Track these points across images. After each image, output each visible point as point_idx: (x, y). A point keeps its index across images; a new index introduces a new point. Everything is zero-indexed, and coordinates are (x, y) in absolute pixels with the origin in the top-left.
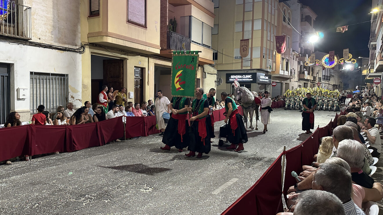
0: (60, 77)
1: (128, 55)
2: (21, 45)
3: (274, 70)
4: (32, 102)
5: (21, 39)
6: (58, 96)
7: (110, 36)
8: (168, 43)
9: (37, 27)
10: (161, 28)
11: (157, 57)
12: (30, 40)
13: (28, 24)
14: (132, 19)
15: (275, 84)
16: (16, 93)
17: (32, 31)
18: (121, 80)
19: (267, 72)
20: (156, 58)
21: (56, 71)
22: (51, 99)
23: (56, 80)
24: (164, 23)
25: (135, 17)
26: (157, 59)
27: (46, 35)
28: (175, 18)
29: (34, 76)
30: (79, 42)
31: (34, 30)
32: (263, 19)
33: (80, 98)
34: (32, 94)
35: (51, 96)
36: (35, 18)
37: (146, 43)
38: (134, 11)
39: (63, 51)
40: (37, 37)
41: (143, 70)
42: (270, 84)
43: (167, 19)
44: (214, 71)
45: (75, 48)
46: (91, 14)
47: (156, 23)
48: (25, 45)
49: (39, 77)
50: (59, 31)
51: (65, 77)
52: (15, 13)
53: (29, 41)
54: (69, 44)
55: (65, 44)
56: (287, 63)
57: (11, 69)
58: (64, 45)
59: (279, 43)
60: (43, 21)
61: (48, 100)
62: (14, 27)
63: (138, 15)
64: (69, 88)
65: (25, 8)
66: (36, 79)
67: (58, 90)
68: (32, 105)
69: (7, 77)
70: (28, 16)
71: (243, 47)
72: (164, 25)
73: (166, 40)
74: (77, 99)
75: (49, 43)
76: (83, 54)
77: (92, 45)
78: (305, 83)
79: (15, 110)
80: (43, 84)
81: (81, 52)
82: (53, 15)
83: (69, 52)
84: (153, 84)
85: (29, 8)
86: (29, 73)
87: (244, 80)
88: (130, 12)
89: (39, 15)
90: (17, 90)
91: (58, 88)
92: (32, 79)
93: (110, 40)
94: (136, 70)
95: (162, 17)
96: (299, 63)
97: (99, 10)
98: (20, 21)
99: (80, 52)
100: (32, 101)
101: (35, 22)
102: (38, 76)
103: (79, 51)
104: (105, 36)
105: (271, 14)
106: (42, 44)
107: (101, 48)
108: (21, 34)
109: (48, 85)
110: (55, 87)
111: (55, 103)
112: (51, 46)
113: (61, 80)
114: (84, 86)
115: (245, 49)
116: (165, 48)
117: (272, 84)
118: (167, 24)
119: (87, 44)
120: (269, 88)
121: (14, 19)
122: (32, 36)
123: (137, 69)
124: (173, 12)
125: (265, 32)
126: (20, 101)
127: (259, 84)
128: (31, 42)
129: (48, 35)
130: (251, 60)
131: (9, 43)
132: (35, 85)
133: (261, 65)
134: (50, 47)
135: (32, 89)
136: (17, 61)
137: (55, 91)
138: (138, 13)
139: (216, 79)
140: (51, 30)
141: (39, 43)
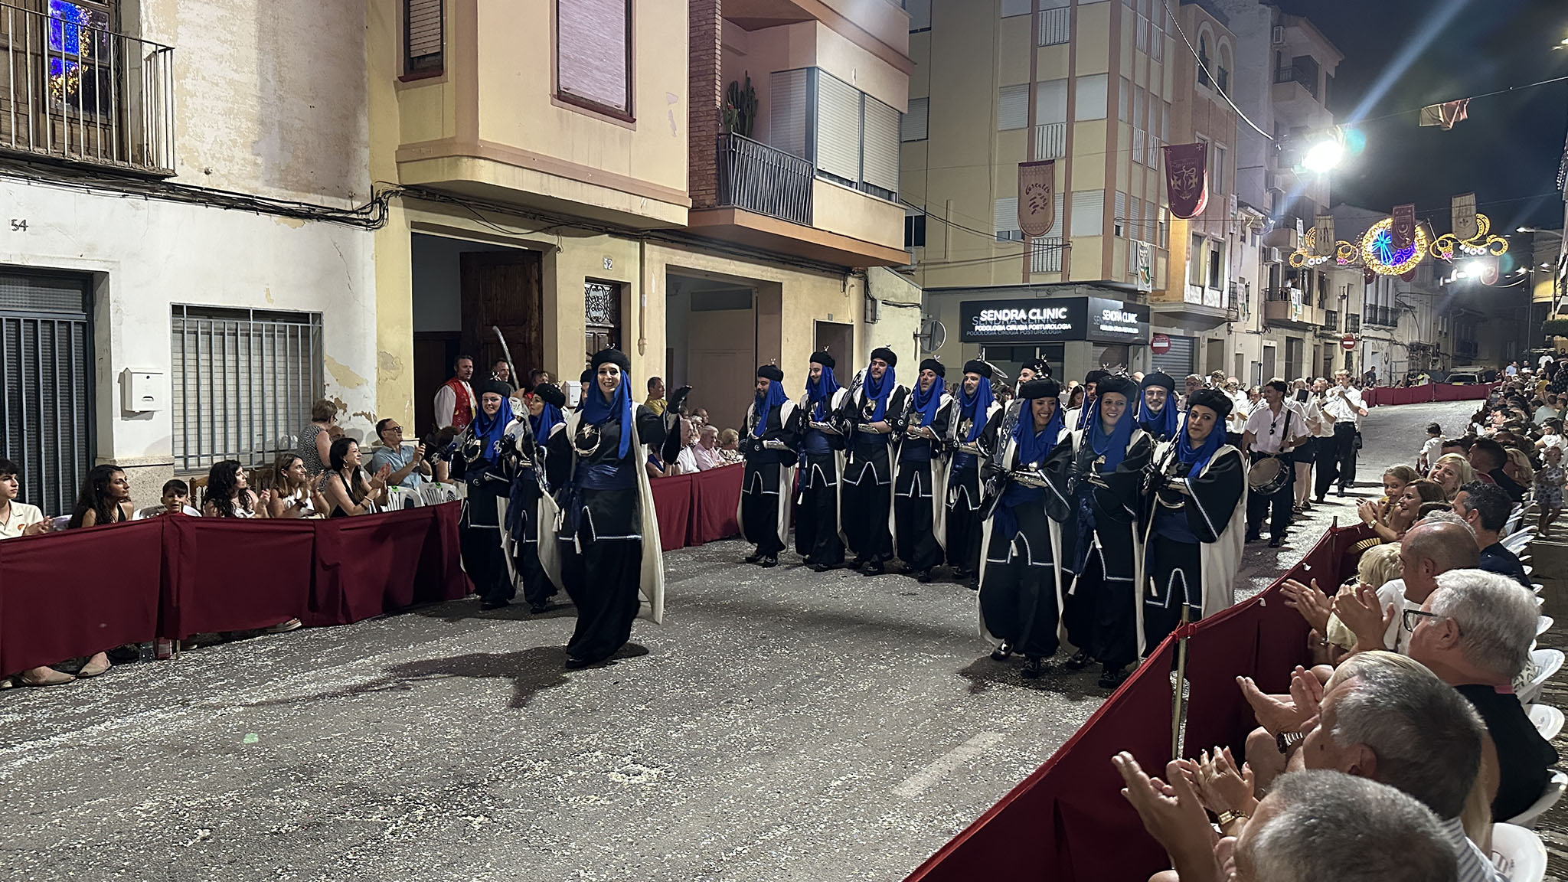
0: (288, 324)
1: (558, 234)
2: (139, 197)
3: (1161, 286)
4: (182, 426)
5: (136, 173)
6: (281, 400)
7: (485, 159)
8: (719, 180)
9: (195, 126)
10: (693, 120)
11: (677, 239)
12: (168, 177)
13: (163, 112)
14: (573, 87)
15: (1166, 345)
16: (116, 388)
17: (176, 142)
18: (534, 334)
19: (1134, 293)
20: (673, 241)
21: (272, 302)
22: (256, 412)
23: (273, 336)
24: (703, 99)
25: (586, 75)
26: (675, 244)
27: (234, 157)
28: (748, 79)
29: (188, 322)
30: (364, 185)
31: (187, 137)
32: (1113, 76)
33: (371, 407)
34: (182, 395)
35: (256, 400)
36: (189, 87)
37: (632, 181)
38: (584, 55)
39: (299, 221)
40: (197, 164)
41: (618, 289)
42: (1144, 344)
43: (718, 83)
44: (909, 294)
45: (349, 209)
46: (412, 68)
47: (672, 99)
48: (151, 196)
49: (206, 325)
50: (283, 139)
51: (311, 325)
52: (110, 68)
53: (166, 180)
54: (322, 190)
55: (309, 193)
56: (1216, 258)
57: (98, 293)
58: (303, 194)
59: (1180, 177)
60: (219, 98)
61: (244, 418)
62: (106, 126)
63: (597, 68)
64: (325, 369)
65: (148, 50)
66: (196, 333)
67: (280, 377)
68: (182, 438)
69: (83, 324)
70: (162, 83)
71: (1032, 194)
72: (705, 109)
73: (712, 169)
74: (360, 412)
75: (246, 188)
76: (378, 231)
77: (417, 195)
78: (1289, 340)
79: (116, 458)
80: (224, 354)
81: (374, 221)
82: (261, 74)
83: (324, 224)
84: (661, 350)
85: (165, 51)
86: (169, 310)
87: (1037, 327)
88: (567, 58)
89: (204, 78)
90: (122, 377)
91: (282, 370)
92: (178, 331)
93: (487, 174)
94: (592, 294)
95: (692, 77)
96: (1265, 255)
97: (441, 53)
98: (129, 103)
99: (368, 221)
100: (182, 420)
101: (187, 107)
102: (202, 323)
103: (364, 220)
104: (468, 156)
105: (1149, 52)
106: (216, 193)
107: (453, 206)
108: (136, 153)
109: (243, 358)
110: (270, 364)
111: (269, 429)
112: (252, 202)
113: (294, 336)
114: (386, 361)
115: (1039, 202)
116: (708, 202)
117: (1155, 345)
118: (719, 104)
119: (395, 188)
120: (1141, 359)
121: (107, 93)
122: (178, 160)
123: (596, 289)
124: (742, 54)
125: (1123, 129)
126: (132, 423)
127: (1097, 344)
128: (173, 187)
129: (241, 155)
130: (1066, 246)
131: (89, 192)
132: (190, 356)
133: (1107, 267)
134: (249, 204)
135: (181, 375)
136: (118, 263)
137: (271, 382)
138: (597, 63)
139: (919, 326)
140: (253, 138)
141: (207, 189)
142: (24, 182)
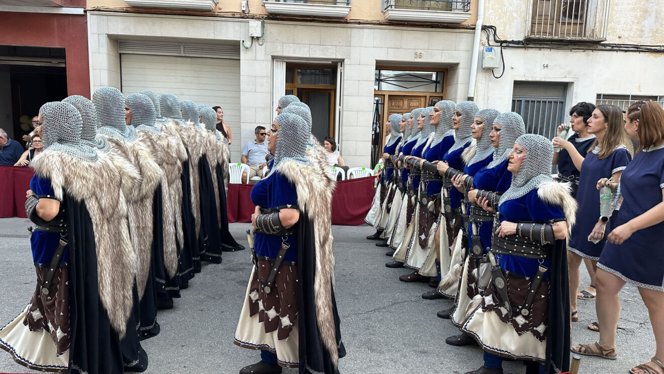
2: (589, 51)
5: (590, 41)
9: (617, 18)
12: (603, 41)
13: (604, 14)
17: (608, 27)
21: (641, 91)
27: (632, 29)
29: (602, 101)
31: (613, 23)
36: (616, 2)
39: (659, 54)
40: (615, 34)
48: (594, 50)
50: (657, 17)
53: (602, 43)
57: (569, 90)
62: (581, 24)
69: (562, 102)
70: (605, 2)
75: (635, 42)
86: (595, 96)
101: (615, 10)
102: (608, 101)
106: (622, 46)
108: (591, 33)
112: (637, 48)
122: (608, 34)
128: (605, 45)
129: (635, 28)
131: (571, 51)
136: (578, 78)
140: (642, 19)
141: (618, 44)
142: (549, 50)
